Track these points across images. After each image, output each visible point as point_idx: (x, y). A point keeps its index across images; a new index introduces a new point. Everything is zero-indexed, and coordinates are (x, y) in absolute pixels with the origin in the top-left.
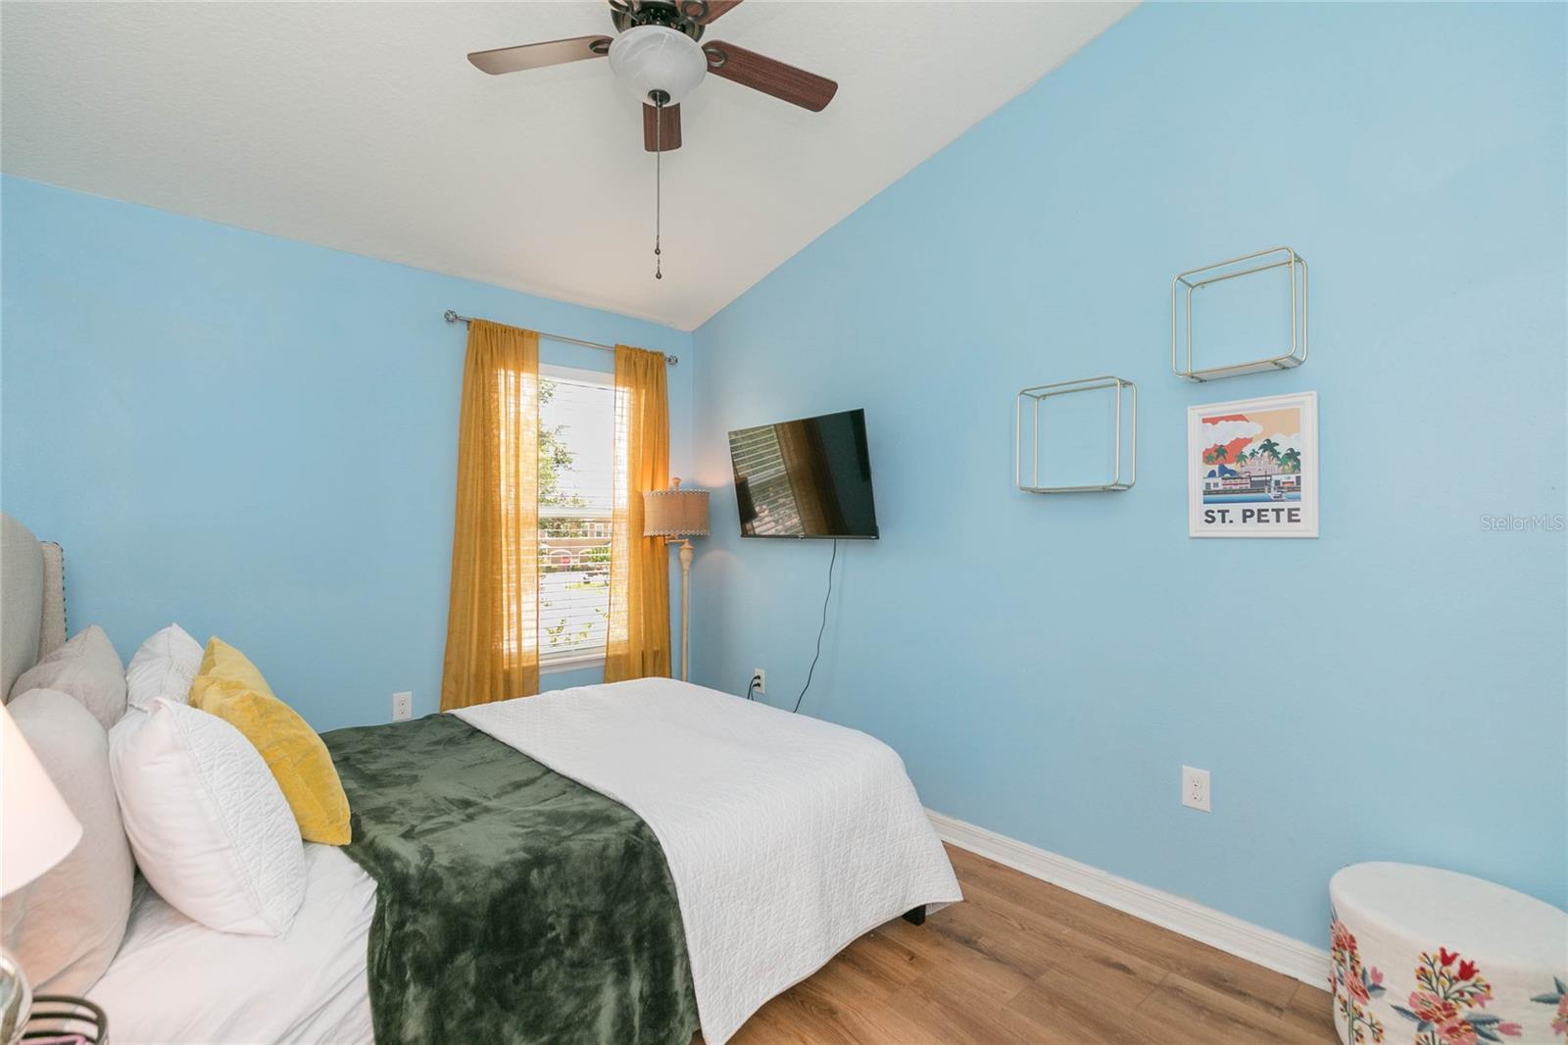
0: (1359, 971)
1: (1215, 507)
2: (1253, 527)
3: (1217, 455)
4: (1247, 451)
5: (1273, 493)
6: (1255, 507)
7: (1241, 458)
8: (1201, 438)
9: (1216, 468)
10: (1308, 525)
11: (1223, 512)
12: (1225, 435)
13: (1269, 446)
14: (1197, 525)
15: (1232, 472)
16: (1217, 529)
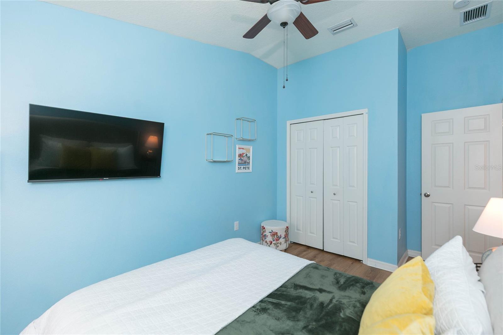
0: (278, 237)
1: (239, 166)
2: (244, 171)
3: (240, 155)
4: (244, 155)
5: (247, 164)
6: (245, 166)
7: (243, 157)
8: (238, 152)
9: (240, 158)
10: (251, 170)
11: (241, 167)
12: (241, 151)
13: (246, 155)
14: (237, 171)
15: (242, 159)
16: (240, 171)
